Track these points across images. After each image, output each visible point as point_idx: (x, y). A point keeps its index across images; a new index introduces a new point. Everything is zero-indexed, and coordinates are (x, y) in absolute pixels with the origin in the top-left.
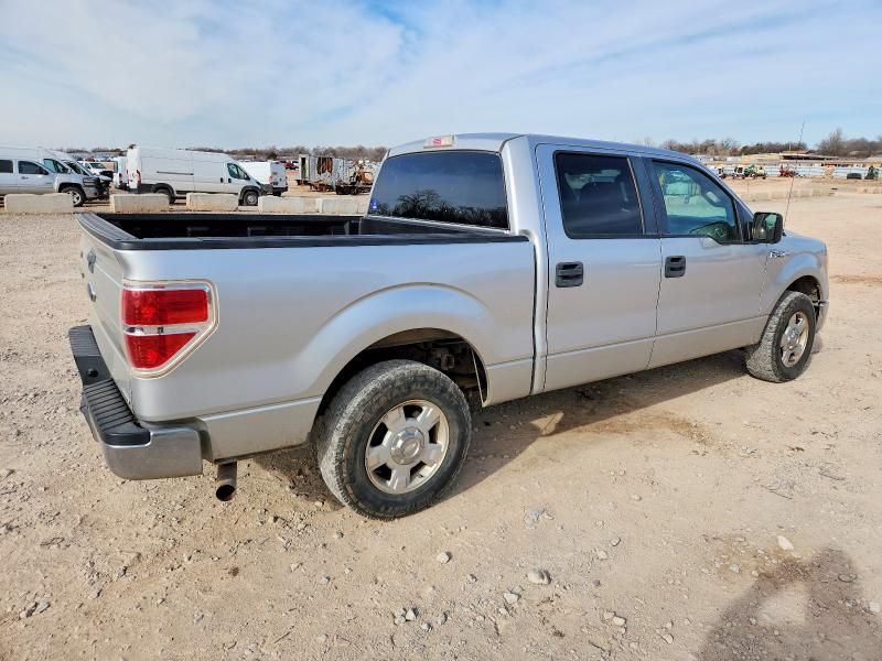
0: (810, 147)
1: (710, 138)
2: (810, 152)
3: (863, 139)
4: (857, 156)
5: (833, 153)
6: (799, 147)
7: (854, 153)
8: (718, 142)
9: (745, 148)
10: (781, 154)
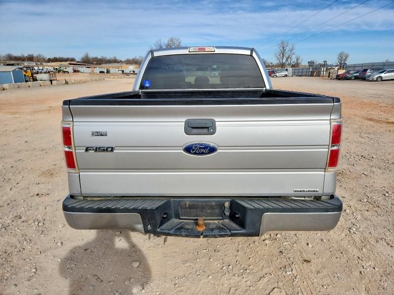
0: (78, 60)
1: (31, 54)
2: (78, 62)
3: (96, 57)
4: (96, 64)
5: (87, 63)
6: (73, 60)
7: (95, 63)
8: (35, 55)
9: (49, 59)
10: (67, 62)
